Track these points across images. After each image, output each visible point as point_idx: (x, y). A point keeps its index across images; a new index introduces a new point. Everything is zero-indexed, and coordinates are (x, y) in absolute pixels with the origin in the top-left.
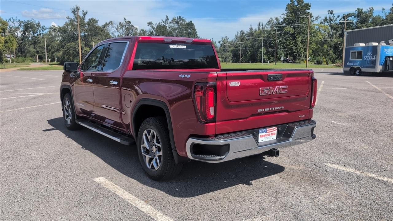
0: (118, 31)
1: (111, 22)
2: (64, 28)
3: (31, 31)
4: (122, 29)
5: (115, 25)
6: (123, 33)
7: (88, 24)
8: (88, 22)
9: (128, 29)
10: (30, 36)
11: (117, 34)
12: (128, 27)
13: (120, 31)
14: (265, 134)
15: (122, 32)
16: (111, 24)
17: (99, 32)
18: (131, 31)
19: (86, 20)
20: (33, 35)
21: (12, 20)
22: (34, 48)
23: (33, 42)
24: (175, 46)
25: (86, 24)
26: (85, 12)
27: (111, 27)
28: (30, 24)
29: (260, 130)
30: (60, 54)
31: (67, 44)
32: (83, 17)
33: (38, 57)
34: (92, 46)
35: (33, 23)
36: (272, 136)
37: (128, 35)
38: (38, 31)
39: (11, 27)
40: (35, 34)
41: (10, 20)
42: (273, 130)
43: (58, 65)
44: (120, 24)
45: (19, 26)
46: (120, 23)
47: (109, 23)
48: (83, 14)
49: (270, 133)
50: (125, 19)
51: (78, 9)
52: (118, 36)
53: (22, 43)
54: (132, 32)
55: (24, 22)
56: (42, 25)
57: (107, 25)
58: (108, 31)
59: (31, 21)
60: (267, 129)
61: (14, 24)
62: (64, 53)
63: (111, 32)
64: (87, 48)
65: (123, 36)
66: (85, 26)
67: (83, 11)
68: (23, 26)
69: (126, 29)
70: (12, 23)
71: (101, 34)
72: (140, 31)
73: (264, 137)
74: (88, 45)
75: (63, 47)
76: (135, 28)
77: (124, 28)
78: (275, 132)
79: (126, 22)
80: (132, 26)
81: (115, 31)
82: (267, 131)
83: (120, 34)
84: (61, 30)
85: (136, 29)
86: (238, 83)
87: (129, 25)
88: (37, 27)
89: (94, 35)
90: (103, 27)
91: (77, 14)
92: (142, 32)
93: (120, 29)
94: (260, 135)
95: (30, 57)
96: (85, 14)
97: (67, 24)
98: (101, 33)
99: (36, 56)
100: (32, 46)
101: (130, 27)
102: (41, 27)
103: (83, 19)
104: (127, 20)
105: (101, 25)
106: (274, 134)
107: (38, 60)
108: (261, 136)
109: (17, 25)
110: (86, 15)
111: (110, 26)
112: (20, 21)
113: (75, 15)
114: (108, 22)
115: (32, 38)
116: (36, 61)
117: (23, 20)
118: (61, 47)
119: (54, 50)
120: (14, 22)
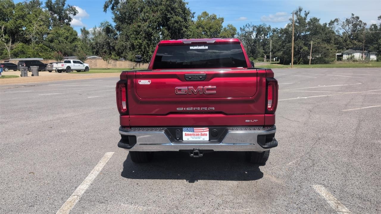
0: (343, 28)
1: (337, 19)
2: (286, 29)
3: (262, 34)
4: (348, 26)
5: (341, 22)
6: (350, 30)
7: (309, 23)
8: (309, 22)
9: (355, 26)
10: (262, 38)
11: (341, 32)
12: (355, 22)
13: (345, 28)
14: (192, 133)
15: (348, 29)
16: (336, 21)
17: (319, 31)
18: (358, 26)
19: (308, 20)
20: (264, 37)
21: (248, 26)
22: (263, 49)
23: (263, 44)
24: (195, 47)
25: (307, 24)
26: (307, 12)
27: (336, 25)
28: (261, 28)
29: (184, 129)
30: (280, 54)
31: (287, 44)
32: (304, 17)
33: (265, 56)
34: (311, 45)
35: (264, 27)
36: (201, 136)
37: (354, 31)
38: (268, 34)
39: (246, 31)
40: (265, 37)
41: (246, 26)
42: (203, 131)
43: (278, 63)
44: (346, 21)
45: (253, 31)
46: (347, 19)
47: (335, 21)
48: (305, 14)
49: (200, 133)
50: (353, 15)
51: (300, 10)
52: (344, 33)
53: (254, 45)
54: (360, 28)
55: (257, 27)
56: (272, 28)
57: (332, 23)
58: (333, 29)
59: (263, 26)
60: (194, 129)
61: (249, 29)
62: (284, 53)
63: (336, 29)
64: (306, 47)
65: (349, 33)
66: (306, 26)
67: (305, 12)
68: (256, 30)
69: (352, 25)
70: (247, 28)
71: (321, 33)
72: (371, 27)
73: (190, 136)
74: (307, 44)
75: (283, 47)
76: (363, 23)
77: (350, 25)
78: (206, 133)
79: (353, 18)
80: (361, 21)
81: (340, 29)
82: (195, 131)
83: (345, 31)
84: (283, 31)
85: (365, 24)
86: (149, 81)
87: (357, 21)
88: (268, 30)
89: (314, 34)
90: (324, 26)
91: (299, 15)
92: (373, 27)
93: (346, 26)
94: (184, 133)
95: (261, 57)
96: (306, 15)
97: (289, 26)
98: (321, 31)
99: (264, 56)
100: (262, 47)
101: (358, 23)
102: (271, 30)
103: (305, 19)
104: (354, 16)
105: (323, 24)
106: (206, 135)
107: (265, 60)
108: (186, 135)
109: (251, 29)
110: (308, 15)
111: (335, 23)
112: (254, 26)
113: (297, 16)
114: (333, 20)
115: (263, 40)
116: (264, 61)
117: (256, 25)
118: (282, 47)
119: (275, 50)
120: (250, 28)
